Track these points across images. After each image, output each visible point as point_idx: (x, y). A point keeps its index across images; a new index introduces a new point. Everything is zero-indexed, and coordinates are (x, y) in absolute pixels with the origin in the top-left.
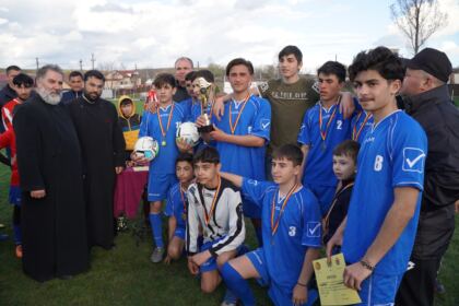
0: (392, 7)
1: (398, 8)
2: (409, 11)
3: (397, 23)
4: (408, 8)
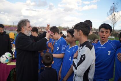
0: (107, 13)
1: (109, 14)
2: (112, 14)
3: (109, 17)
4: (112, 13)
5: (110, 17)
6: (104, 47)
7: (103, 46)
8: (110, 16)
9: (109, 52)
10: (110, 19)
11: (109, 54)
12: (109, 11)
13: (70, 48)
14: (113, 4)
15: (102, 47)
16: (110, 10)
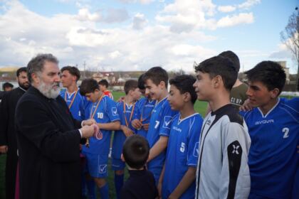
0: (281, 33)
1: (286, 34)
2: (293, 36)
3: (285, 43)
4: (292, 34)
5: (287, 43)
6: (270, 121)
7: (267, 119)
8: (290, 39)
9: (286, 129)
10: (289, 47)
11: (286, 136)
12: (286, 28)
13: (181, 120)
14: (297, 9)
15: (266, 122)
16: (289, 25)
